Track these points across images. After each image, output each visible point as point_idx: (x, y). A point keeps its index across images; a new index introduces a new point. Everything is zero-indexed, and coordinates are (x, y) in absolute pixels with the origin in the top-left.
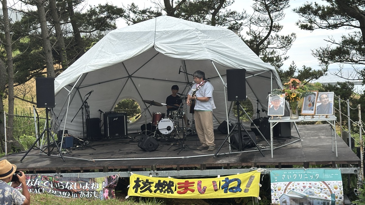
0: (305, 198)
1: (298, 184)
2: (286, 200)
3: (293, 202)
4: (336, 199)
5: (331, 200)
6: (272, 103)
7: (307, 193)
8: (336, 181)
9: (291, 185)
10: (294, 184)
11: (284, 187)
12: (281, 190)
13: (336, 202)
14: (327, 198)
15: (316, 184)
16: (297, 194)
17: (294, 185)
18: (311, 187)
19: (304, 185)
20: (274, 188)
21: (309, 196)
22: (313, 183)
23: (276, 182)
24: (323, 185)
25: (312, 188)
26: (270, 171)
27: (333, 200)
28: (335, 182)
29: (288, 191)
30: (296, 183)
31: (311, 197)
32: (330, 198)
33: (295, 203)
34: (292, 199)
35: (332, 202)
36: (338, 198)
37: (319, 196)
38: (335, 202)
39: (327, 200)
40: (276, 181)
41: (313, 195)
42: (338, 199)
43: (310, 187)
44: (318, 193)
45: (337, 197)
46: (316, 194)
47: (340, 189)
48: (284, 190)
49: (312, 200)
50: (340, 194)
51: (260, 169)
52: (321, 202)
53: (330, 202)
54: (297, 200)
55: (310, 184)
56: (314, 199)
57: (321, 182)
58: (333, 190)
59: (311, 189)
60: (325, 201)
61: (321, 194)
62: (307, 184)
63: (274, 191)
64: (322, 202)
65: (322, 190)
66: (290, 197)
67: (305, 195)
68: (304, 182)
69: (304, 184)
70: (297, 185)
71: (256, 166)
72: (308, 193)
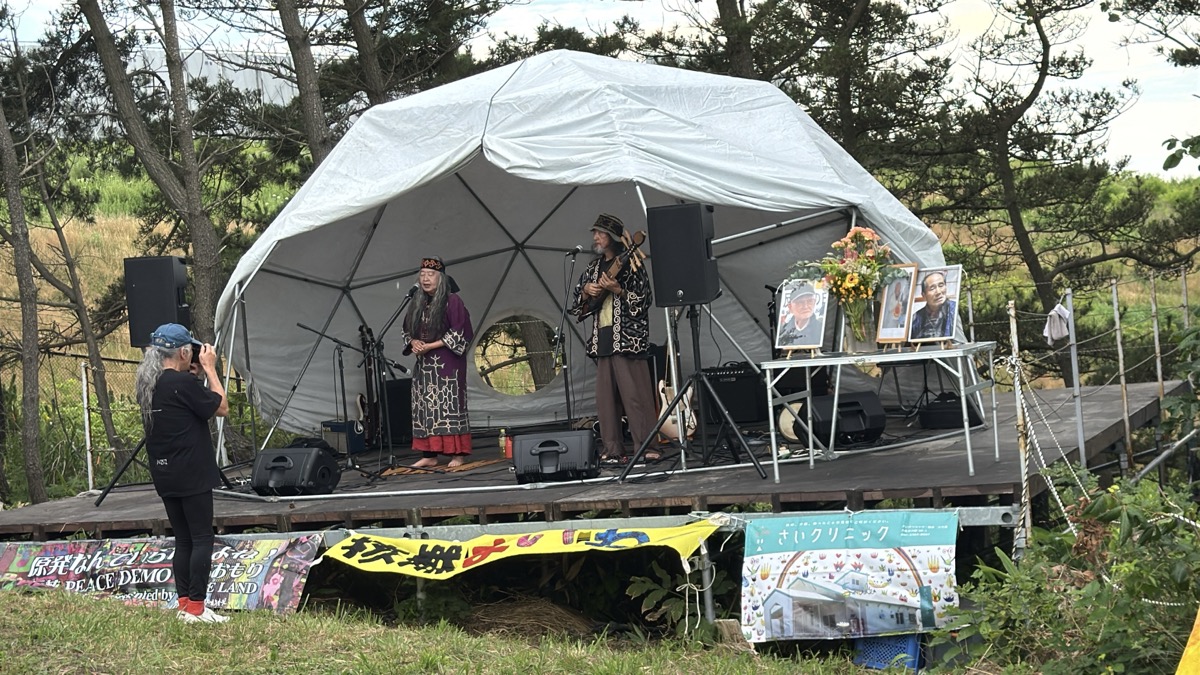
0: (840, 601)
1: (822, 558)
2: (782, 609)
3: (803, 612)
4: (934, 603)
5: (918, 605)
6: (790, 308)
7: (844, 587)
8: (938, 547)
9: (799, 561)
10: (808, 557)
11: (778, 568)
12: (770, 577)
13: (935, 613)
14: (906, 601)
15: (874, 557)
16: (814, 587)
17: (810, 561)
18: (860, 567)
19: (839, 560)
20: (749, 573)
21: (852, 595)
22: (866, 552)
23: (759, 553)
24: (898, 558)
25: (865, 570)
26: (748, 521)
27: (927, 605)
28: (933, 549)
29: (788, 580)
30: (817, 553)
31: (857, 596)
32: (915, 601)
33: (809, 617)
34: (800, 605)
35: (922, 613)
36: (942, 599)
37: (884, 593)
38: (931, 611)
39: (908, 607)
40: (759, 549)
41: (863, 591)
42: (942, 602)
43: (857, 567)
44: (879, 584)
45: (937, 598)
46: (873, 589)
47: (947, 571)
48: (778, 578)
49: (859, 609)
50: (946, 586)
51: (717, 515)
52: (887, 611)
53: (918, 614)
54: (816, 608)
55: (858, 556)
56: (867, 602)
57: (891, 551)
58: (925, 574)
59: (859, 572)
60: (901, 610)
61: (890, 589)
62: (849, 557)
63: (751, 582)
64: (893, 613)
65: (892, 574)
66: (793, 598)
67: (842, 591)
68: (839, 551)
69: (838, 556)
70: (818, 559)
71: (706, 507)
72: (850, 585)
